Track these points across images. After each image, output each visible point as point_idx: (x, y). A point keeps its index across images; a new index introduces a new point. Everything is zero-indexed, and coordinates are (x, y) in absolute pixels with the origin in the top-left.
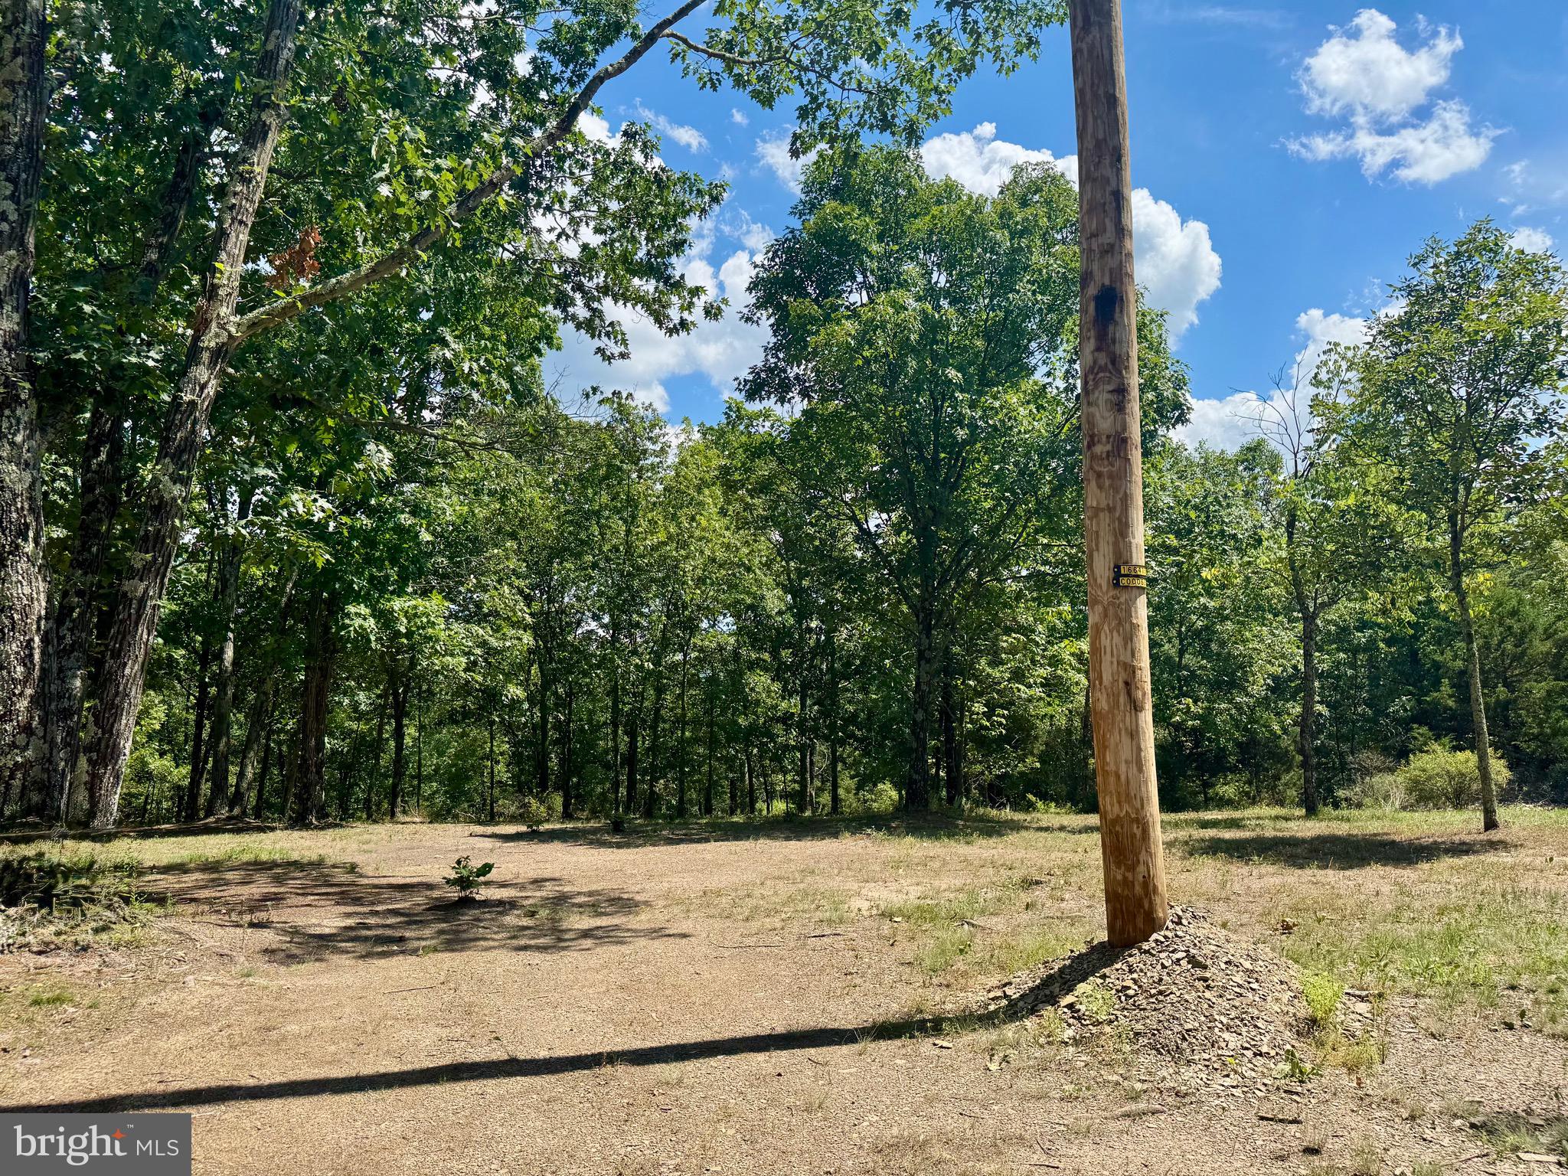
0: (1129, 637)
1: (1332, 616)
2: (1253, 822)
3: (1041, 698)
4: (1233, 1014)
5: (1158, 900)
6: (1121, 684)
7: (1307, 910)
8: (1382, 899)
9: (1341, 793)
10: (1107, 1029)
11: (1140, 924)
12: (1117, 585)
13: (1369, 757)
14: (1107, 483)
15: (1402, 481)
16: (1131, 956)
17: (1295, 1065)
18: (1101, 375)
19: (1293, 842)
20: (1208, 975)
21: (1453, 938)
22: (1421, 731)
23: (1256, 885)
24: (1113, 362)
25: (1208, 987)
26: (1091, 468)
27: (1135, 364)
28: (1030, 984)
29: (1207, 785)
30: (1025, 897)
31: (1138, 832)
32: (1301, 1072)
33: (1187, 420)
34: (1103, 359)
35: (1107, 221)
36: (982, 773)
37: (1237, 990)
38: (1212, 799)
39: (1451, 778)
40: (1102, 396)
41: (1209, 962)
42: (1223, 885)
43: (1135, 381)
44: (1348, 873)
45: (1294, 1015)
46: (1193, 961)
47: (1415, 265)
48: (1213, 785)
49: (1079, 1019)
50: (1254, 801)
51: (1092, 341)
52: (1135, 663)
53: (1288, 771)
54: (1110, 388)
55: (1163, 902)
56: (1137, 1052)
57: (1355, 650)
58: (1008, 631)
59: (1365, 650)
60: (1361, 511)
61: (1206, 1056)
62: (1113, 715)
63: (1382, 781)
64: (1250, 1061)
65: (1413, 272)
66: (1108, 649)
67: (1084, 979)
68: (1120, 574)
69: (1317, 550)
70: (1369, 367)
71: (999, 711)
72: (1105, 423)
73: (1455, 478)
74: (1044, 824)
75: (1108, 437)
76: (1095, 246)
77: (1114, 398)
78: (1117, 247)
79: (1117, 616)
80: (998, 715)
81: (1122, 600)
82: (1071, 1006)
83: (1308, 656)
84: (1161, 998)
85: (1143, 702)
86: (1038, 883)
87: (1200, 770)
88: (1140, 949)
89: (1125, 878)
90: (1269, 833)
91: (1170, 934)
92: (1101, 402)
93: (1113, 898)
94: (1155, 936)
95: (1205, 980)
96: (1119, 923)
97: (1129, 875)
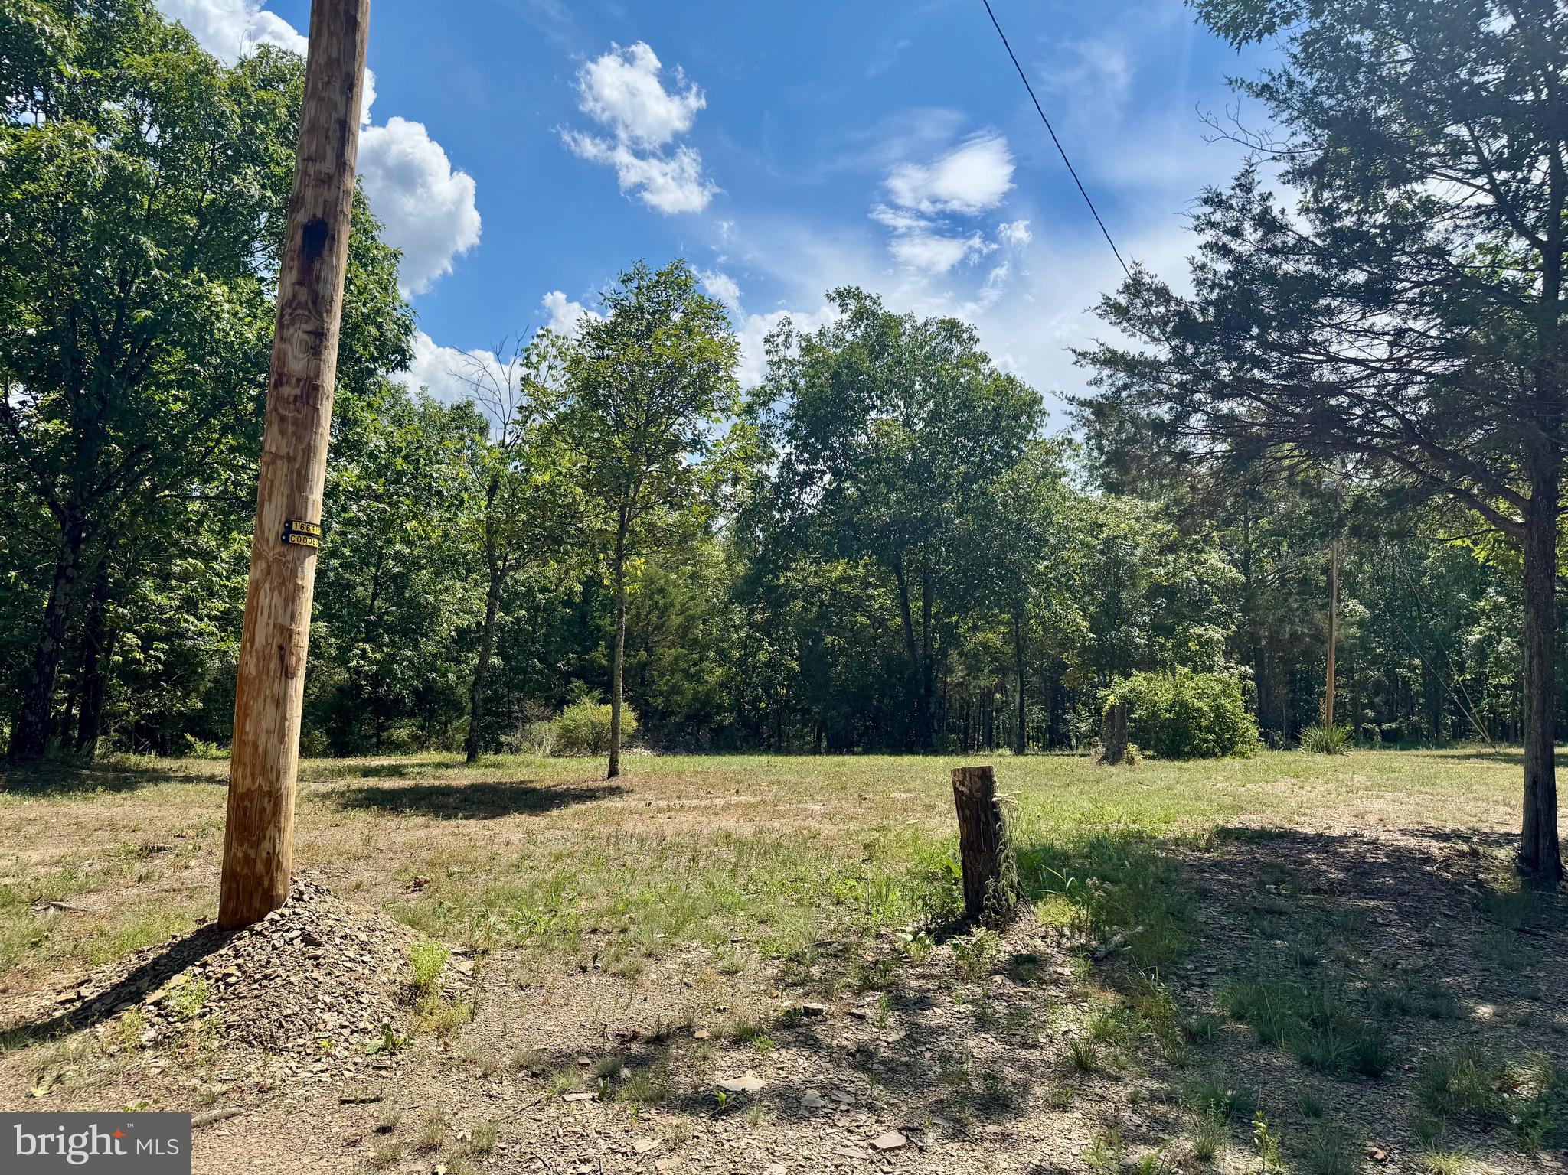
0: (291, 597)
1: (521, 577)
2: (417, 769)
3: (212, 633)
4: (338, 992)
5: (280, 877)
6: (275, 648)
7: (441, 865)
8: (511, 848)
9: (503, 739)
10: (197, 1025)
11: (256, 904)
12: (286, 541)
13: (531, 707)
14: (290, 429)
15: (589, 470)
16: (240, 939)
17: (389, 1038)
18: (300, 311)
19: (447, 791)
20: (320, 952)
21: (557, 888)
22: (578, 684)
23: (401, 839)
24: (315, 303)
25: (318, 966)
26: (275, 409)
27: (337, 310)
28: (115, 980)
29: (381, 728)
30: (140, 868)
31: (269, 807)
32: (394, 1045)
33: (407, 368)
34: (304, 296)
35: (328, 149)
36: (127, 713)
37: (348, 964)
38: (383, 743)
39: (594, 728)
40: (298, 334)
41: (324, 938)
42: (367, 841)
43: (335, 327)
44: (489, 822)
45: (401, 983)
46: (308, 940)
47: (623, 281)
48: (387, 729)
49: (166, 1016)
50: (422, 747)
51: (295, 272)
52: (293, 627)
53: (459, 717)
54: (309, 327)
55: (285, 878)
56: (225, 1048)
57: (535, 609)
58: (184, 554)
59: (545, 610)
60: (552, 488)
61: (301, 1041)
62: (261, 681)
63: (539, 728)
64: (346, 1040)
65: (622, 288)
66: (266, 611)
67: (180, 969)
68: (291, 530)
69: (511, 519)
70: (576, 361)
71: (156, 644)
72: (297, 364)
73: (628, 478)
74: (193, 773)
75: (298, 380)
76: (311, 171)
77: (310, 339)
78: (335, 181)
79: (280, 575)
80: (156, 650)
81: (289, 558)
82: (157, 1004)
83: (491, 613)
84: (265, 982)
85: (296, 669)
86: (160, 849)
87: (376, 713)
88: (251, 930)
89: (246, 855)
90: (427, 782)
91: (287, 912)
92: (294, 340)
93: (230, 877)
94: (271, 915)
95: (316, 958)
96: (232, 905)
97: (252, 853)
